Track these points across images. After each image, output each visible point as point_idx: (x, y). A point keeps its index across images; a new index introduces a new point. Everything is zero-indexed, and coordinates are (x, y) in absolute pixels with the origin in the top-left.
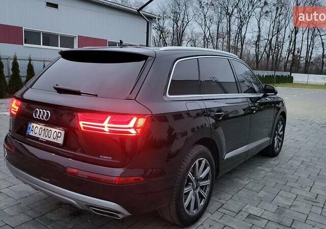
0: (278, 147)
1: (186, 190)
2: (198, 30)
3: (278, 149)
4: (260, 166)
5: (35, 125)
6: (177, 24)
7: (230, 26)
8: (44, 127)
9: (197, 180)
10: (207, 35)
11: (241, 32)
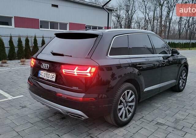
0: (183, 86)
1: (119, 107)
2: (141, 15)
3: (182, 87)
4: (170, 97)
5: (42, 72)
6: (128, 13)
7: (162, 12)
8: (46, 73)
9: (127, 102)
10: (147, 19)
11: (169, 16)
